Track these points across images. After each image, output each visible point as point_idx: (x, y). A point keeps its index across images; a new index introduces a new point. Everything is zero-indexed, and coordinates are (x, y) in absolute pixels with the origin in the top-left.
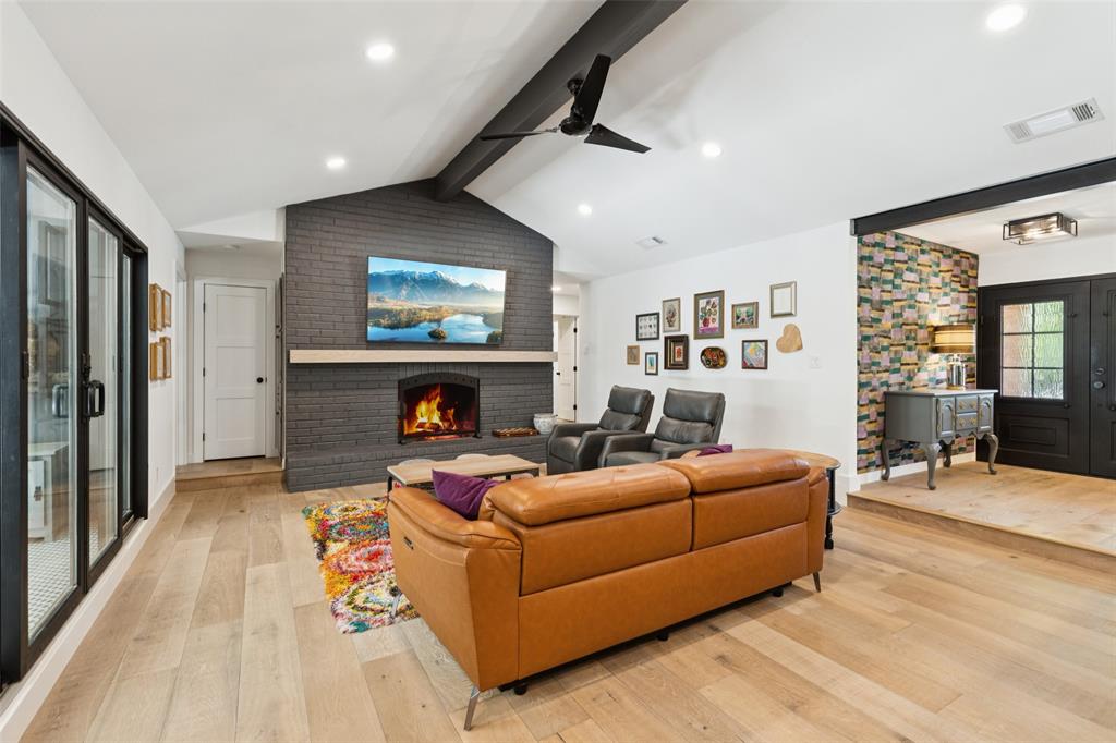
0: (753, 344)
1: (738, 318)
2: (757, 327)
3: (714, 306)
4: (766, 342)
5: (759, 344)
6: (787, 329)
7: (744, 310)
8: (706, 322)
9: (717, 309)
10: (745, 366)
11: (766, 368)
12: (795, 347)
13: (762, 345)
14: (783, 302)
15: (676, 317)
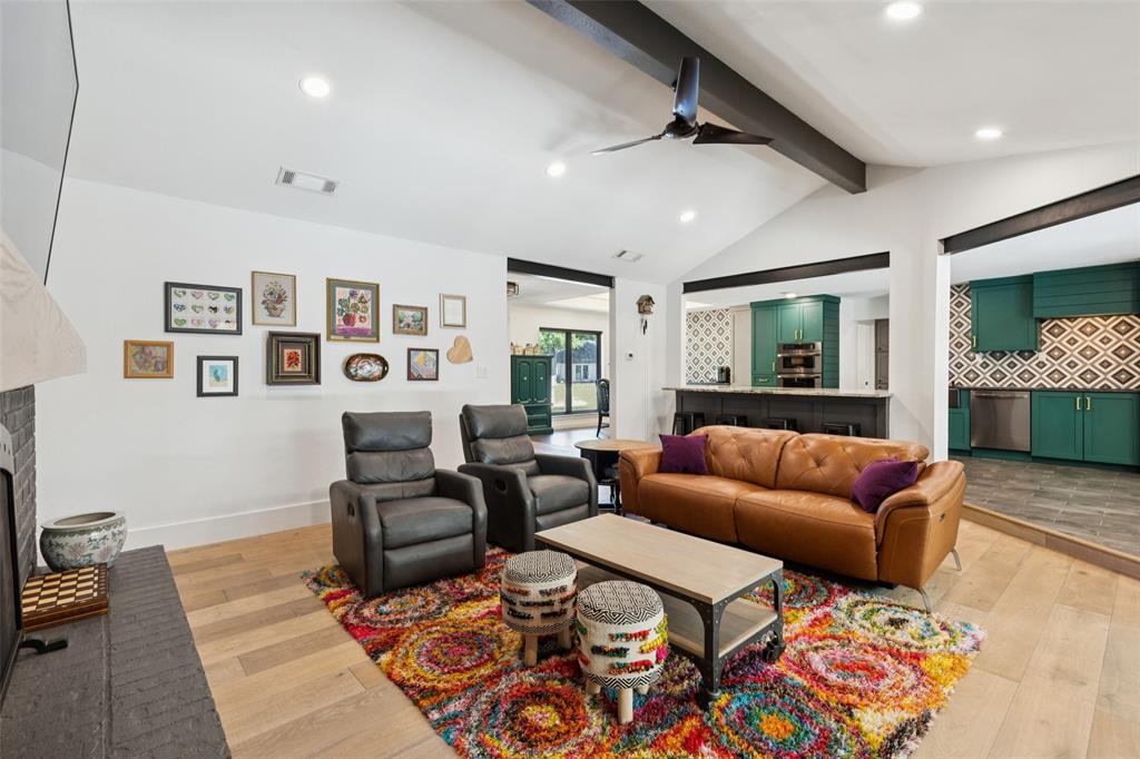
0: (422, 353)
1: (401, 322)
2: (426, 334)
3: (362, 300)
4: (437, 351)
5: (428, 353)
6: (457, 340)
7: (409, 313)
8: (348, 319)
9: (369, 304)
10: (410, 377)
11: (437, 379)
12: (467, 358)
13: (433, 355)
14: (453, 313)
15: (288, 304)
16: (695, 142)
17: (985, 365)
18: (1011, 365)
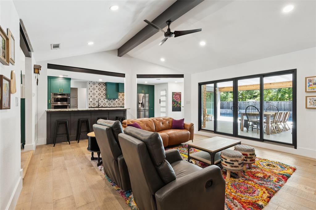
12: (15, 90)
16: (175, 37)
17: (107, 102)
18: (112, 102)
